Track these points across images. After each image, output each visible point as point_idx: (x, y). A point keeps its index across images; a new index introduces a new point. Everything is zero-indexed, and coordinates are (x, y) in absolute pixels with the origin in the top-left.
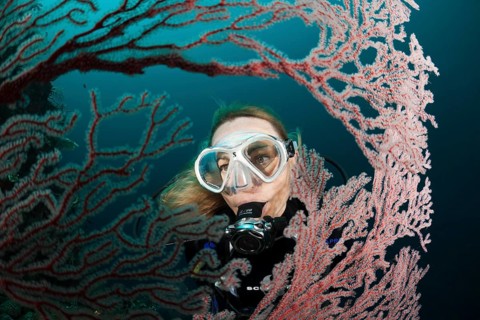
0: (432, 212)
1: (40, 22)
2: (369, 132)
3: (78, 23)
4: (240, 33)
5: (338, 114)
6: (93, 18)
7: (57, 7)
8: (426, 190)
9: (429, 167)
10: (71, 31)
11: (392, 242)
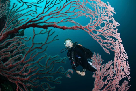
0: (130, 70)
1: (24, 15)
2: (104, 43)
3: (33, 16)
4: (70, 19)
5: (95, 39)
6: (36, 15)
7: (28, 12)
8: (128, 65)
9: (128, 58)
10: (31, 18)
11: (120, 80)
